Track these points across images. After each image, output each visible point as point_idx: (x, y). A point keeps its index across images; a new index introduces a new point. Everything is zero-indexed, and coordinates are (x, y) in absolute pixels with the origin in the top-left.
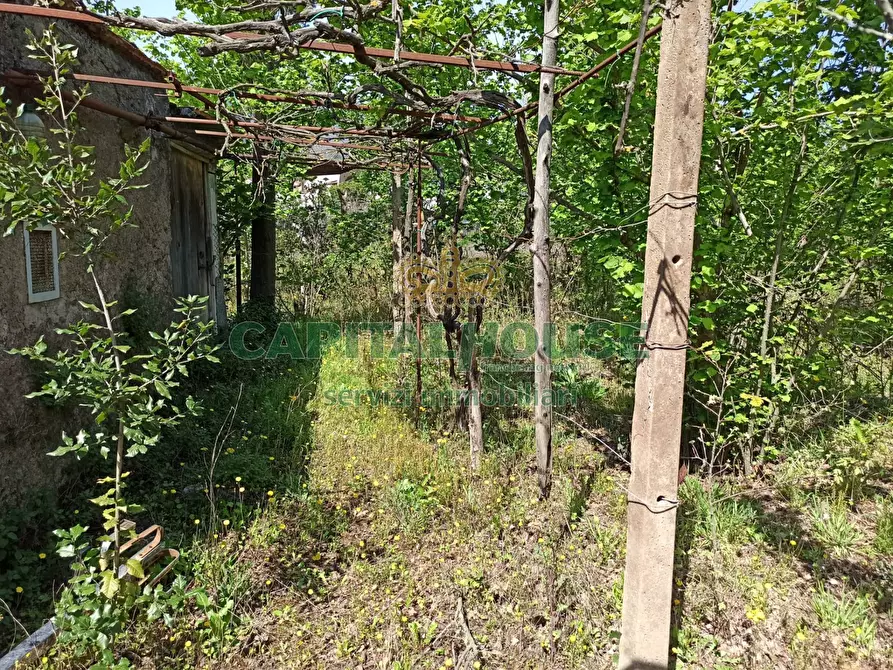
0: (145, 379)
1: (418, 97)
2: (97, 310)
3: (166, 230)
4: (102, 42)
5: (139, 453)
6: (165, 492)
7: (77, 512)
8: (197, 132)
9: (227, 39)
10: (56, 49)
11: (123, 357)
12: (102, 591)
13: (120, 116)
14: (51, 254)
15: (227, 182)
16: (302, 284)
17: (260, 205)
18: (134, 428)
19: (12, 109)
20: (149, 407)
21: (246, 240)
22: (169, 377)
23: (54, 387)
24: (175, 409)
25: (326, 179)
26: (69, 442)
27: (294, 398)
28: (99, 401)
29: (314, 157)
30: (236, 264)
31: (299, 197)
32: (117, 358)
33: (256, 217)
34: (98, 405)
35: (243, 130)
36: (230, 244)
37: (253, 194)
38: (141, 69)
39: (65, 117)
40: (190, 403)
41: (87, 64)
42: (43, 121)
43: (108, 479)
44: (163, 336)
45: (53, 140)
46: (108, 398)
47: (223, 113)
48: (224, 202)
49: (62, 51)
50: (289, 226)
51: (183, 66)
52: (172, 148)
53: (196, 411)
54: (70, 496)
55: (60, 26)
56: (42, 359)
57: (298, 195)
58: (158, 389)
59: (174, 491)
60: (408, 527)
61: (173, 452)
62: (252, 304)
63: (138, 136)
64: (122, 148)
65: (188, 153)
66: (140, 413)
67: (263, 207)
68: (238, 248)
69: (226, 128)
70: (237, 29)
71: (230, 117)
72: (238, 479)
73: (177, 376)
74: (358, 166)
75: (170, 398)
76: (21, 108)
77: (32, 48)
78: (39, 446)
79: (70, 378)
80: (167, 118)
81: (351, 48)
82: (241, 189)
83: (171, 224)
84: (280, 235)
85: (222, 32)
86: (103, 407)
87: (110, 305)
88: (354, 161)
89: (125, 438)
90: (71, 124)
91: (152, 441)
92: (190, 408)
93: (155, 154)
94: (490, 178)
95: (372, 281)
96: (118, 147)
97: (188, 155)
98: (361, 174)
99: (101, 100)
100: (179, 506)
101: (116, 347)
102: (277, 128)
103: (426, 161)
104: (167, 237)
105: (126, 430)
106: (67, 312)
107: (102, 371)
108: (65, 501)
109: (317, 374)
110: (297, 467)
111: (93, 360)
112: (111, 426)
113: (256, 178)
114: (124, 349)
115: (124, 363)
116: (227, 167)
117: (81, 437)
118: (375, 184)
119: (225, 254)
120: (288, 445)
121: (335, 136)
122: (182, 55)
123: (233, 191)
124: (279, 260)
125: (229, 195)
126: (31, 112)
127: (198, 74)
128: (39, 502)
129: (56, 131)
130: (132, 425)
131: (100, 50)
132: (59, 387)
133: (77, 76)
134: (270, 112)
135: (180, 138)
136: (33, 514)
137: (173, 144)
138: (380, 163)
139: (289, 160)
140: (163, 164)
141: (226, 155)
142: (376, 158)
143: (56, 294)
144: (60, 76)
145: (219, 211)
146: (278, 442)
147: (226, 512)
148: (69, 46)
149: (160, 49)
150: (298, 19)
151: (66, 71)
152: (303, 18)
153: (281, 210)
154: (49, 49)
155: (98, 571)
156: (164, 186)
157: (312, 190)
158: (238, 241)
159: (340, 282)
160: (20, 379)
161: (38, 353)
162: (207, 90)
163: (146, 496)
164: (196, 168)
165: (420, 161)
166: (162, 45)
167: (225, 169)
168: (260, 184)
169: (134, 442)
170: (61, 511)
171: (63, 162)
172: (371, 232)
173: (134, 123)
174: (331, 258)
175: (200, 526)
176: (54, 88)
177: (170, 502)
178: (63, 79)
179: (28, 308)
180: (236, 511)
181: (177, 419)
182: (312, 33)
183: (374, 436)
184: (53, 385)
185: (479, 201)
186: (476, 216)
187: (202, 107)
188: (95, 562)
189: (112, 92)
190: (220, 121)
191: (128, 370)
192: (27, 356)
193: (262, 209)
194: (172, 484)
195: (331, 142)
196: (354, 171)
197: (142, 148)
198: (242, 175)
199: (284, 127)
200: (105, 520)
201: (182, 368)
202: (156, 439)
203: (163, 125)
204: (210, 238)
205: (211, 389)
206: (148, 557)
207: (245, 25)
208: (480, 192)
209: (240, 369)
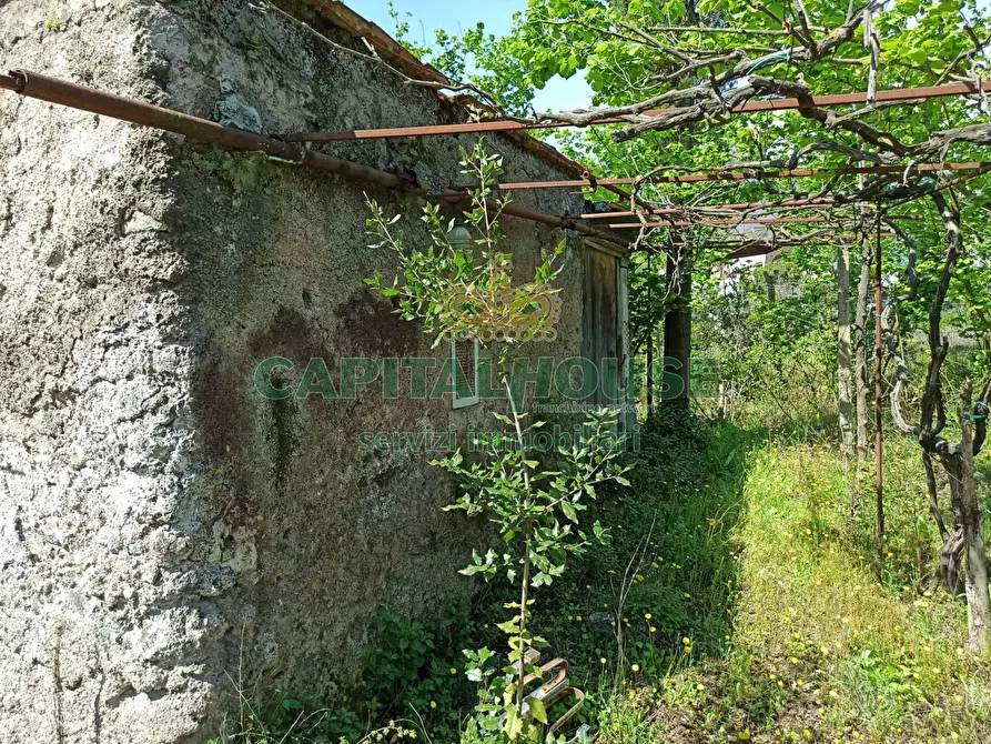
0: (552, 499)
1: (884, 147)
2: (509, 421)
3: (577, 330)
4: (525, 150)
5: (544, 584)
6: (570, 618)
7: (486, 626)
8: (612, 226)
9: (645, 118)
10: (484, 161)
11: (531, 473)
12: (505, 729)
13: (538, 220)
14: (473, 360)
15: (639, 275)
16: (721, 382)
17: (674, 297)
18: (540, 553)
19: (445, 224)
20: (555, 532)
21: (658, 336)
22: (576, 498)
23: (468, 501)
24: (582, 534)
25: (749, 261)
26: (478, 561)
27: (713, 522)
28: (508, 521)
29: (738, 238)
30: (648, 362)
31: (718, 284)
32: (526, 475)
33: (669, 311)
34: (506, 525)
35: (658, 218)
36: (641, 342)
37: (667, 286)
38: (558, 170)
39: (488, 227)
40: (598, 530)
41: (511, 173)
42: (471, 233)
43: (514, 605)
44: (571, 451)
45: (478, 250)
46: (516, 518)
47: (638, 202)
48: (636, 297)
49: (488, 162)
50: (705, 317)
51: (596, 162)
52: (586, 245)
53: (605, 539)
54: (481, 607)
55: (489, 139)
56: (458, 472)
57: (717, 282)
58: (565, 511)
59: (579, 618)
60: (873, 719)
61: (579, 571)
62: (663, 407)
63: (554, 237)
64: (539, 251)
65: (601, 248)
66: (545, 538)
67: (677, 299)
68: (650, 345)
69: (642, 218)
70: (657, 103)
71: (645, 206)
72: (648, 616)
73: (585, 498)
74: (793, 243)
75: (577, 522)
76: (452, 223)
77: (464, 163)
78: (456, 550)
79: (481, 493)
80: (583, 216)
81: (795, 101)
82: (653, 281)
83: (582, 324)
84: (695, 328)
85: (641, 110)
86: (512, 526)
87: (521, 416)
88: (787, 238)
89: (531, 564)
90: (493, 235)
91: (558, 571)
92: (598, 535)
93: (569, 253)
94: (981, 241)
95: (808, 379)
96: (535, 251)
97: (601, 252)
98: (794, 251)
99: (522, 206)
100: (585, 636)
101: (526, 462)
102: (696, 211)
103: (888, 227)
104: (578, 337)
105: (532, 555)
106: (485, 417)
107: (510, 488)
108: (477, 611)
109: (740, 494)
110: (717, 610)
111: (503, 475)
112: (519, 548)
113: (670, 268)
114: (533, 464)
115: (533, 479)
116: (639, 259)
117: (490, 556)
118: (811, 262)
119: (636, 352)
120: (706, 579)
121: (765, 211)
122: (596, 151)
123: (645, 284)
124: (695, 355)
125: (640, 290)
126: (461, 226)
127: (611, 166)
128: (454, 610)
129: (480, 242)
130: (538, 550)
131: (522, 157)
132: (471, 502)
133: (501, 186)
134: (684, 194)
135: (595, 235)
136: (448, 622)
137: (586, 241)
138: (823, 237)
139: (708, 245)
140: (577, 263)
141: (641, 248)
142: (816, 231)
143: (475, 399)
144: (486, 187)
145: (631, 307)
146: (693, 574)
147: (635, 654)
148: (495, 156)
149: (575, 149)
150: (732, 76)
151: (491, 181)
152: (738, 73)
153: (698, 301)
154: (478, 163)
155: (502, 703)
156: (578, 285)
157: (732, 276)
158: (650, 339)
159: (766, 380)
160: (442, 483)
161: (454, 465)
162: (620, 181)
163: (552, 617)
164: (608, 263)
165: (879, 228)
166: (577, 145)
167: (637, 261)
168: (675, 275)
169: (539, 571)
170: (472, 623)
171: (484, 272)
172: (808, 319)
173: (551, 225)
174: (757, 352)
175: (606, 665)
176: (480, 199)
177: (575, 630)
178: (488, 189)
179: (451, 413)
180: (646, 653)
181: (584, 546)
182: (746, 92)
183: (819, 582)
184: (467, 498)
185: (965, 272)
186: (961, 293)
187: (616, 198)
188: (500, 692)
189: (532, 197)
190: (635, 211)
191: (536, 487)
192: (446, 468)
193: (677, 301)
194: (577, 608)
195: (760, 219)
196: (784, 249)
197: (558, 251)
198: (655, 266)
199: (705, 208)
200: (510, 650)
201: (590, 490)
202: (561, 568)
203: (579, 224)
204: (620, 337)
205: (619, 501)
206: (552, 694)
207: (667, 98)
208: (967, 261)
209: (649, 480)
